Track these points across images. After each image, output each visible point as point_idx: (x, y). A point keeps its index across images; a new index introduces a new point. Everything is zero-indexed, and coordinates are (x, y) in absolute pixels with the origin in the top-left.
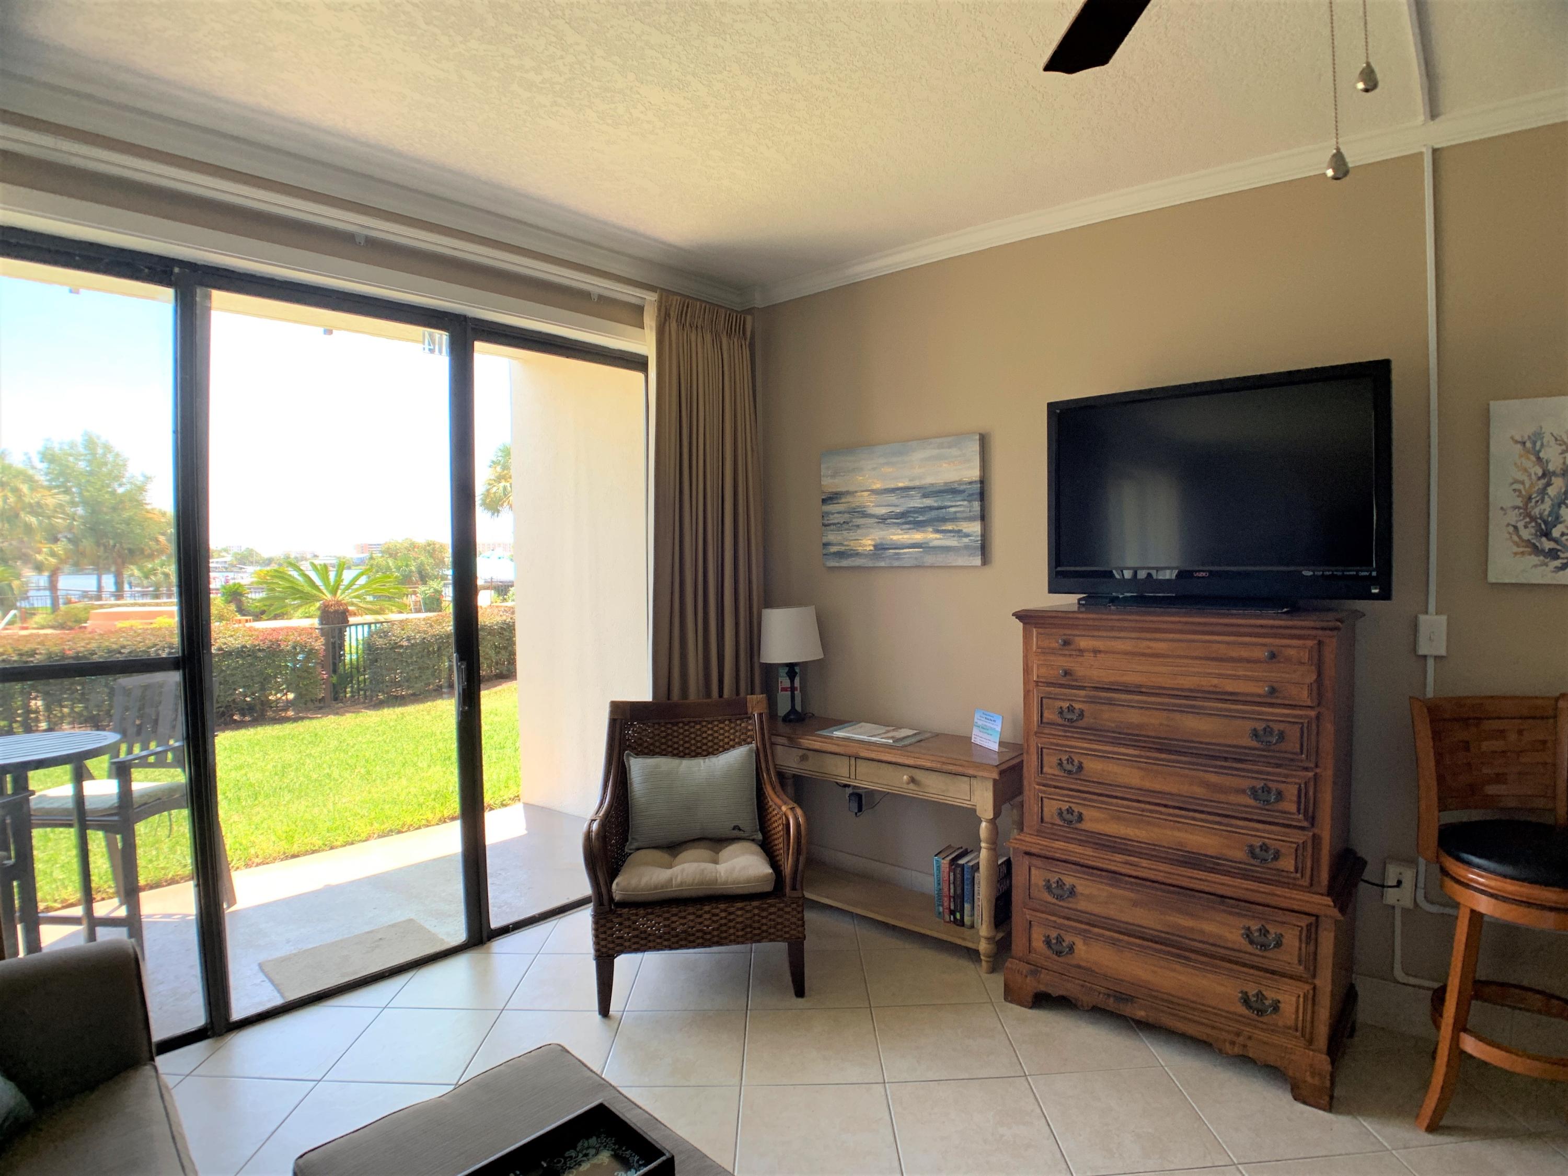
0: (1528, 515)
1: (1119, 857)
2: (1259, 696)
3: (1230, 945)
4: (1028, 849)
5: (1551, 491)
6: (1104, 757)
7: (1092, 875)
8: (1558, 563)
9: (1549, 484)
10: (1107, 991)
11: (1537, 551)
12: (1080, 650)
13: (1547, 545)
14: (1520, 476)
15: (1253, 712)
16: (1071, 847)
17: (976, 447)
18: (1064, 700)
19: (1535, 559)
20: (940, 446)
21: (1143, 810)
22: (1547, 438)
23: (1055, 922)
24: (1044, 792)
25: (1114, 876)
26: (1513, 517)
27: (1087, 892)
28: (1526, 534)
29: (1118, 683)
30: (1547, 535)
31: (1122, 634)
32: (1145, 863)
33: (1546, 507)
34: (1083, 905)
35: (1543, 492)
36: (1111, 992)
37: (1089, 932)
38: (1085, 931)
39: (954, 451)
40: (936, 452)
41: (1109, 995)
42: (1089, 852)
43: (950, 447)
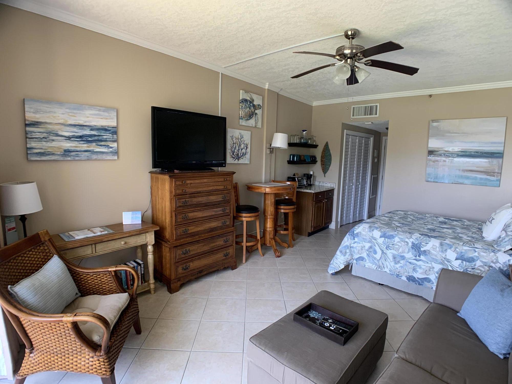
0: (231, 150)
1: (197, 237)
2: (223, 189)
3: (221, 245)
4: (175, 245)
5: (234, 146)
6: (193, 212)
7: (194, 244)
8: (234, 159)
9: (234, 145)
10: (197, 273)
11: (232, 157)
12: (187, 184)
13: (234, 156)
14: (231, 143)
15: (222, 193)
16: (185, 239)
17: (115, 114)
18: (183, 199)
19: (232, 159)
20: (99, 110)
21: (202, 222)
22: (234, 137)
23: (184, 262)
24: (178, 227)
25: (198, 242)
26: (230, 150)
27: (192, 249)
28: (231, 154)
29: (196, 191)
30: (233, 154)
31: (197, 178)
32: (203, 235)
33: (233, 149)
34: (192, 253)
35: (233, 146)
36: (198, 272)
37: (193, 259)
38: (191, 260)
39: (106, 114)
40: (98, 112)
41: (198, 273)
42: (190, 239)
43: (104, 112)
